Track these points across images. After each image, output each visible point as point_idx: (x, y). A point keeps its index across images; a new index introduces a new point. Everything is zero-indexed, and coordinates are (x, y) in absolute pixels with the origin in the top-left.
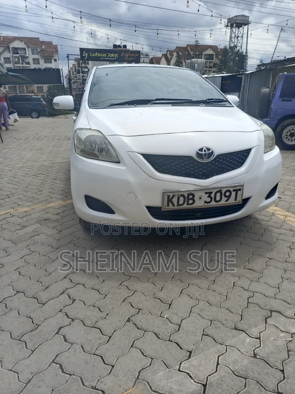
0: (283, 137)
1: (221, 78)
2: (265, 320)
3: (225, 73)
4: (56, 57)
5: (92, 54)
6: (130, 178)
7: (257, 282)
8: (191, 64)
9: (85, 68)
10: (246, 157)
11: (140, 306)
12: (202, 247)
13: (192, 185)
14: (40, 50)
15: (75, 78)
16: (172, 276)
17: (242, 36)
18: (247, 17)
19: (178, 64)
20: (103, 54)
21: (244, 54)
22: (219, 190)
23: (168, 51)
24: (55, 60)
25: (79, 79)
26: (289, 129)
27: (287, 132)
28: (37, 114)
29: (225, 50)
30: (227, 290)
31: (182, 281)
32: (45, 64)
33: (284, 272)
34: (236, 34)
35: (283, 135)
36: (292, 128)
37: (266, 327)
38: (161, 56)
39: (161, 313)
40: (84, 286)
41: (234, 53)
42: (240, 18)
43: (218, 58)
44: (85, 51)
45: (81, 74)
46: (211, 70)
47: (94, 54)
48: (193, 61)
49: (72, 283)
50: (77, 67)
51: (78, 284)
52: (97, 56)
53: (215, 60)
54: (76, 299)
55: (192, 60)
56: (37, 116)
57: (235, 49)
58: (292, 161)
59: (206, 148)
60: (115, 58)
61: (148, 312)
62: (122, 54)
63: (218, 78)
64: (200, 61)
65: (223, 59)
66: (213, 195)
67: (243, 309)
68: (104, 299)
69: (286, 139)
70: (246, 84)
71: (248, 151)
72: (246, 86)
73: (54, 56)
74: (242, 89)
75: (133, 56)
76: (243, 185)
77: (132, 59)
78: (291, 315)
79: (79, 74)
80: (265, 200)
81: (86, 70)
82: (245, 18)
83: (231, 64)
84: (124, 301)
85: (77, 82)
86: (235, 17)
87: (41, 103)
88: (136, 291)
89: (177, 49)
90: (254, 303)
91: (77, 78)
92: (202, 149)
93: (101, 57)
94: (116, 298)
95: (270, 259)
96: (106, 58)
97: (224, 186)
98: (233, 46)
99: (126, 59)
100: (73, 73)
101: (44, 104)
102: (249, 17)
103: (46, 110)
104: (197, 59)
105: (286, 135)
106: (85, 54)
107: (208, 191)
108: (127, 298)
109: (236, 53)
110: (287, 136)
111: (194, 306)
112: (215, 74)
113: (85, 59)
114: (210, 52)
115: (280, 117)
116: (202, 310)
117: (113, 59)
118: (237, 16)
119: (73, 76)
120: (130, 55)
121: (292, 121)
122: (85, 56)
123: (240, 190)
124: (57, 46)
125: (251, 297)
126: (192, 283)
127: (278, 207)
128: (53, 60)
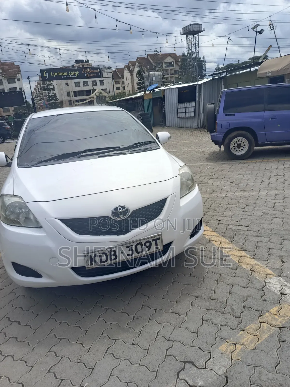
0: (232, 149)
1: (177, 90)
2: (177, 375)
3: (181, 83)
4: (19, 76)
5: (53, 74)
6: (50, 244)
7: (179, 328)
8: (149, 77)
9: (49, 85)
10: (163, 206)
11: (63, 376)
12: (137, 291)
13: (112, 242)
14: (2, 71)
15: (41, 95)
16: (102, 333)
17: (198, 43)
18: (200, 25)
19: (140, 73)
20: (64, 73)
21: (202, 59)
22: (139, 242)
23: (129, 62)
24: (19, 80)
25: (45, 96)
26: (236, 141)
27: (234, 144)
28: (2, 139)
29: (184, 57)
30: (150, 342)
31: (110, 337)
32: (9, 84)
33: (206, 312)
34: (192, 41)
35: (230, 147)
36: (238, 140)
37: (177, 383)
38: (123, 67)
39: (81, 381)
40: (13, 359)
41: (193, 59)
42: (194, 26)
43: (178, 65)
44: (46, 72)
45: (47, 91)
46: (173, 77)
47: (55, 73)
48: (151, 74)
49: (2, 356)
50: (42, 84)
51: (8, 356)
52: (58, 75)
53: (176, 67)
54: (2, 376)
55: (149, 73)
56: (2, 140)
57: (192, 55)
58: (238, 173)
59: (121, 207)
60: (76, 75)
61: (70, 382)
62: (83, 72)
63: (175, 89)
64: (157, 73)
65: (183, 66)
66: (134, 248)
67: (160, 364)
68: (29, 372)
69: (234, 150)
70: (200, 94)
71: (164, 201)
72: (200, 96)
73: (17, 76)
74: (197, 99)
75: (94, 72)
76: (161, 234)
77: (93, 75)
78: (202, 364)
79: (44, 91)
80: (190, 239)
81: (51, 87)
82: (198, 26)
83: (191, 69)
84: (49, 372)
85: (43, 99)
86: (189, 25)
87: (5, 127)
88: (63, 357)
89: (138, 60)
90: (171, 355)
91: (43, 95)
92: (118, 208)
93: (63, 76)
94: (41, 369)
95: (197, 297)
96: (67, 77)
97: (143, 238)
98: (191, 53)
99: (88, 75)
100: (38, 90)
101: (8, 128)
102: (202, 25)
103: (11, 133)
104: (154, 72)
105: (234, 146)
106: (46, 74)
107: (128, 245)
108: (52, 367)
109: (194, 59)
110: (234, 148)
111: (115, 368)
112: (173, 85)
113: (46, 79)
114: (169, 59)
115: (225, 131)
116: (122, 371)
117: (75, 76)
118: (190, 25)
119: (39, 93)
120: (91, 71)
121: (237, 133)
122: (46, 76)
123: (159, 239)
124: (19, 66)
125: (170, 348)
126: (118, 339)
127: (216, 231)
128: (16, 80)
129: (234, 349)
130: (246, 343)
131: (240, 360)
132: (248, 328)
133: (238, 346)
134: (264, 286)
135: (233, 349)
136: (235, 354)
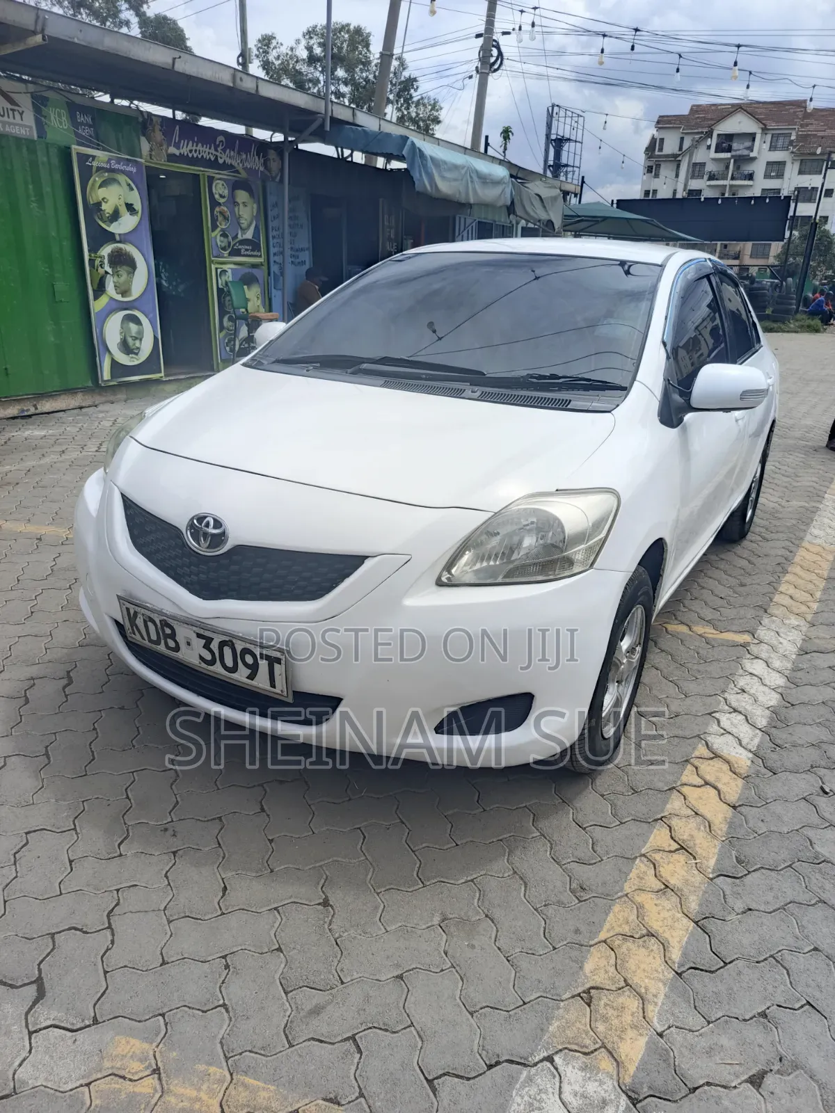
14: (798, 136)
22: (227, 638)
32: (799, 176)
33: (265, 951)
59: (213, 519)
66: (215, 647)
71: (354, 562)
78: (43, 1020)
80: (436, 732)
90: (56, 944)
92: (205, 517)
95: (324, 904)
97: (240, 635)
107: (202, 632)
125: (82, 931)
126: (79, 831)
129: (133, 1074)
130: (173, 1100)
131: (91, 1105)
132: (250, 1081)
133: (152, 1081)
134: (522, 1061)
135: (129, 1072)
136: (113, 1085)
